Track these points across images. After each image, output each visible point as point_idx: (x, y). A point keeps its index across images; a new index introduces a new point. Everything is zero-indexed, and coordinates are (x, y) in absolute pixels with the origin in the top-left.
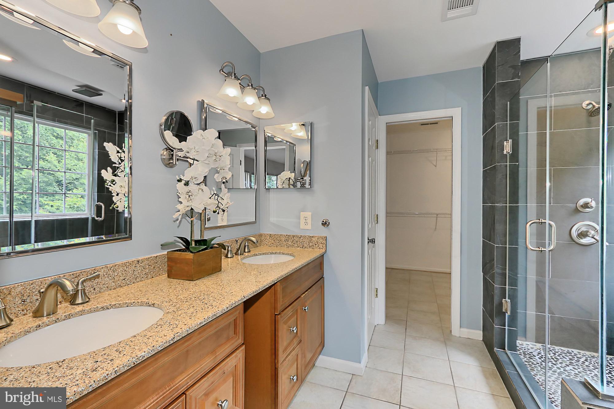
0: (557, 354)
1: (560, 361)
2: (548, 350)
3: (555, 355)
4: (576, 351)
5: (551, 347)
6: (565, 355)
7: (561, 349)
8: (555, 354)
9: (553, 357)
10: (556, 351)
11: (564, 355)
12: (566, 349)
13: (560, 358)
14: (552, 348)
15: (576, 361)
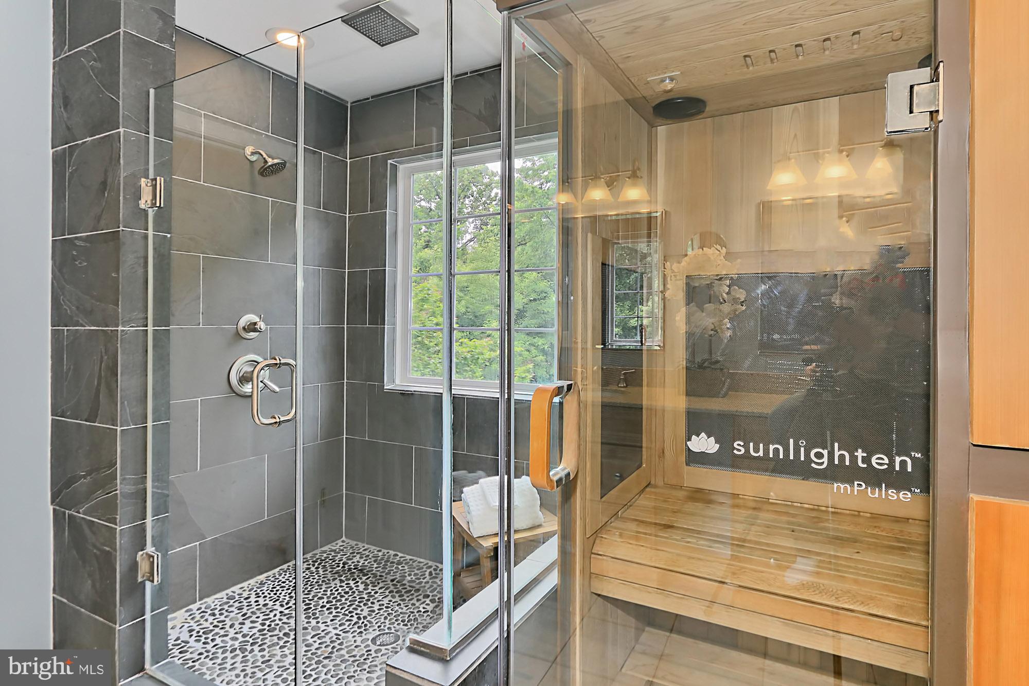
0: (216, 612)
1: (229, 623)
2: (200, 613)
3: (217, 617)
4: (236, 588)
5: (201, 604)
6: (229, 607)
7: (217, 599)
8: (214, 615)
9: (216, 623)
10: (213, 607)
11: (226, 607)
12: (223, 594)
13: (225, 617)
14: (203, 606)
15: (247, 606)
